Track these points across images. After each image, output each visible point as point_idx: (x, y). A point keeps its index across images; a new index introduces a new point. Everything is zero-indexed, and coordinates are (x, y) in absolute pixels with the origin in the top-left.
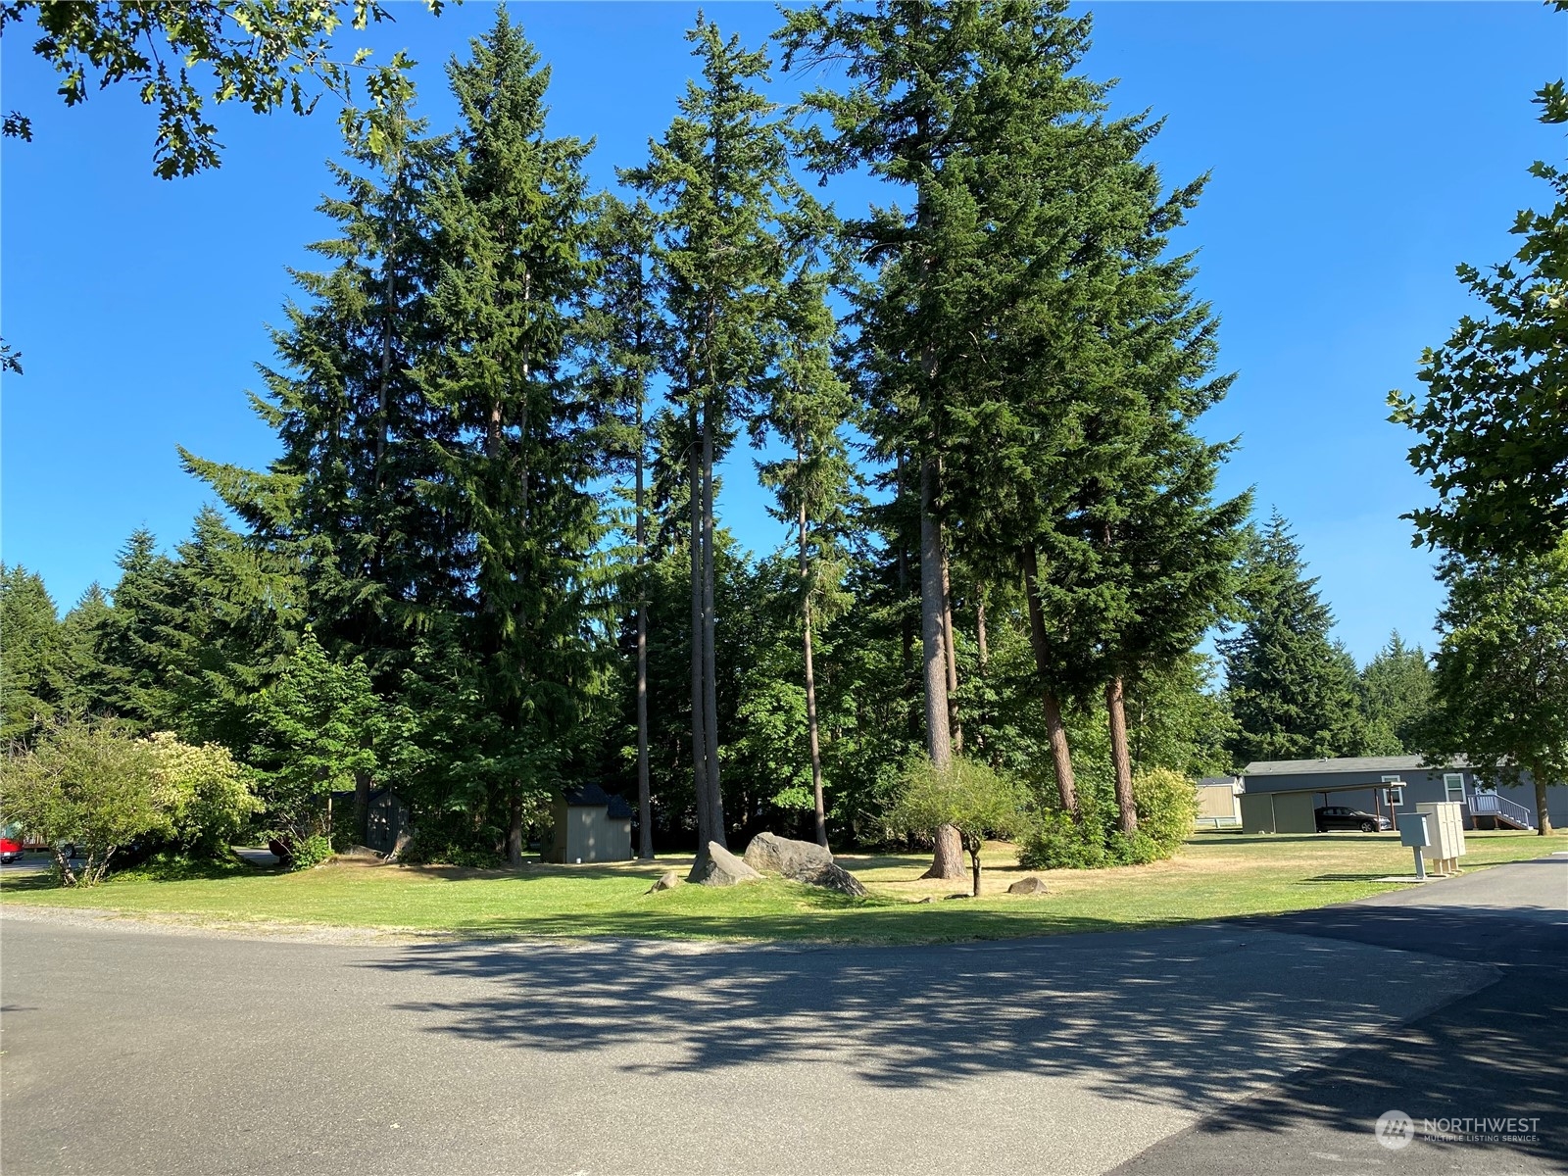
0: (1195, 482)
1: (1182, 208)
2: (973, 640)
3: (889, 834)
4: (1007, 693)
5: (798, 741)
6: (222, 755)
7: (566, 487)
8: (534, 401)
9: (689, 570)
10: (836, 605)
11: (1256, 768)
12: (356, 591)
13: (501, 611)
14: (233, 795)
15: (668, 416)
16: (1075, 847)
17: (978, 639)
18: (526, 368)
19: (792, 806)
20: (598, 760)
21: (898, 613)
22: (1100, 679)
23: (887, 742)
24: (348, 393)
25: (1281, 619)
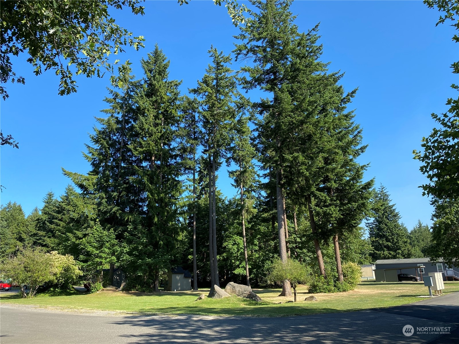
0: (357, 176)
1: (350, 98)
3: (269, 282)
4: (304, 239)
5: (241, 254)
6: (71, 258)
7: (173, 178)
8: (164, 154)
9: (208, 202)
10: (252, 212)
11: (379, 262)
12: (111, 209)
13: (153, 215)
14: (74, 270)
15: (202, 158)
16: (325, 286)
17: (294, 223)
18: (162, 144)
19: (239, 274)
20: (181, 259)
21: (270, 215)
22: (331, 235)
23: (268, 254)
24: (111, 152)
25: (385, 217)
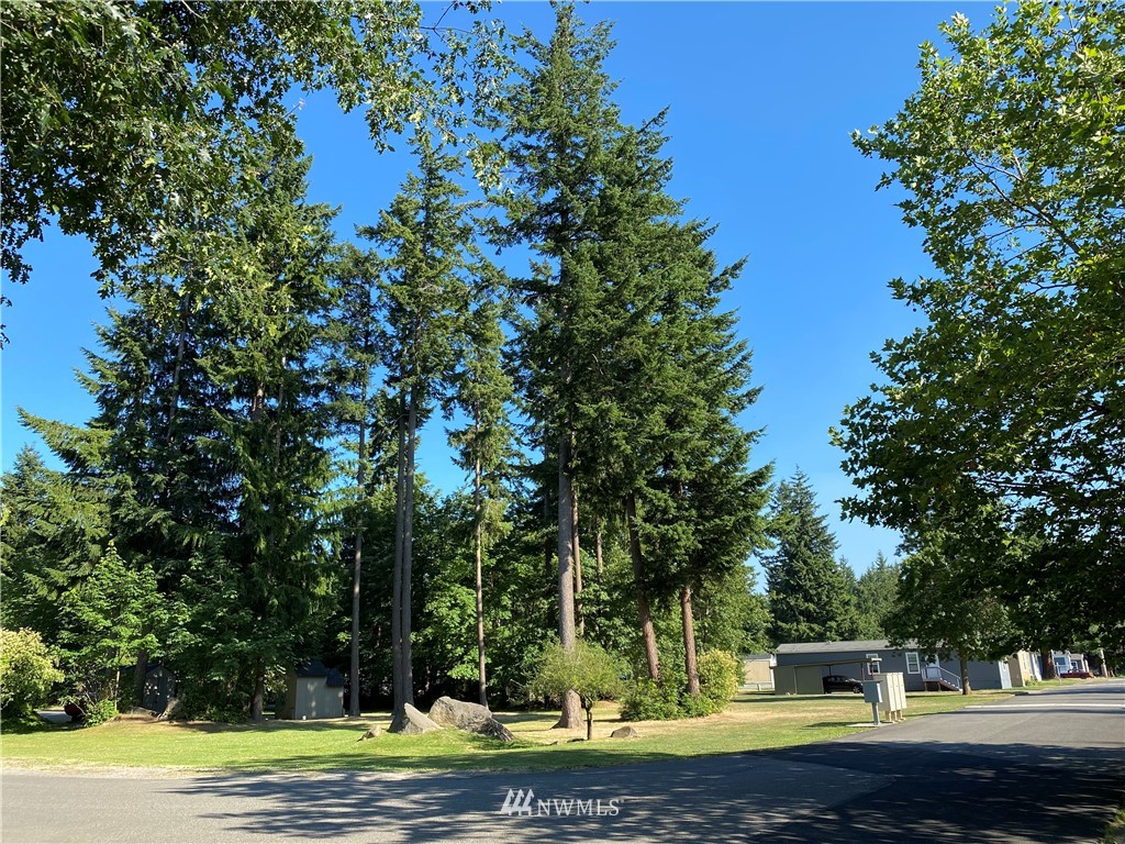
0: (736, 457)
1: (730, 279)
2: (593, 557)
3: (532, 696)
4: (615, 595)
5: (469, 629)
6: (34, 638)
7: (308, 444)
8: (289, 384)
9: (394, 502)
10: (500, 531)
11: (784, 648)
12: (148, 518)
13: (257, 533)
14: (40, 669)
15: (384, 395)
16: (658, 705)
17: (597, 556)
18: (284, 360)
19: (463, 677)
20: (321, 642)
21: (542, 537)
22: (676, 587)
23: (532, 630)
24: (151, 372)
25: (803, 543)
